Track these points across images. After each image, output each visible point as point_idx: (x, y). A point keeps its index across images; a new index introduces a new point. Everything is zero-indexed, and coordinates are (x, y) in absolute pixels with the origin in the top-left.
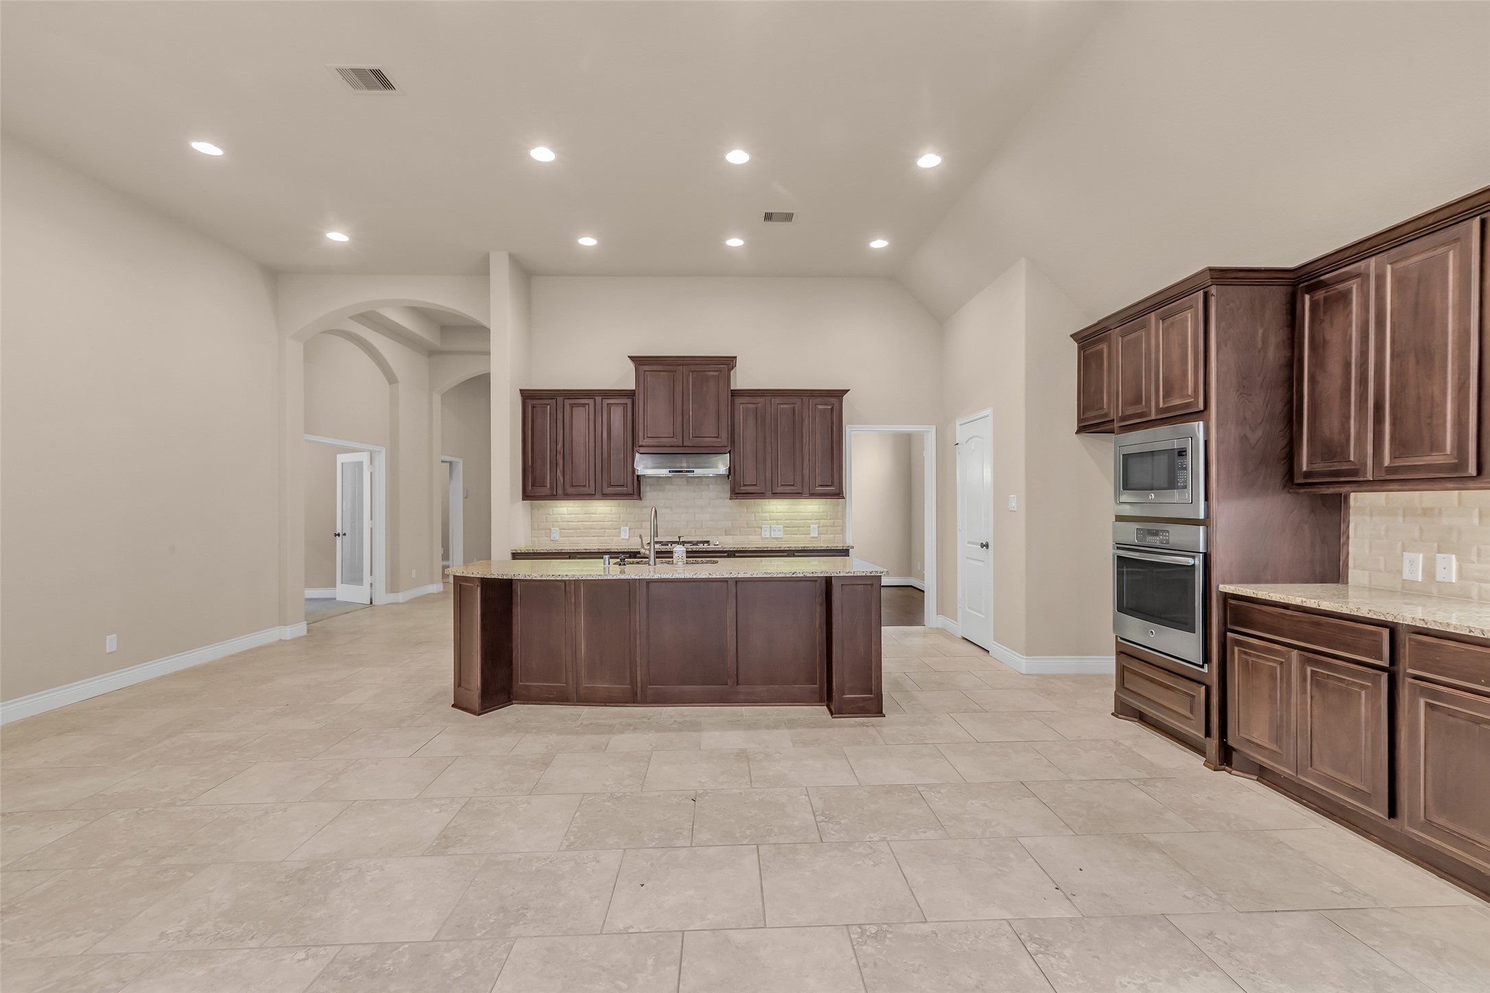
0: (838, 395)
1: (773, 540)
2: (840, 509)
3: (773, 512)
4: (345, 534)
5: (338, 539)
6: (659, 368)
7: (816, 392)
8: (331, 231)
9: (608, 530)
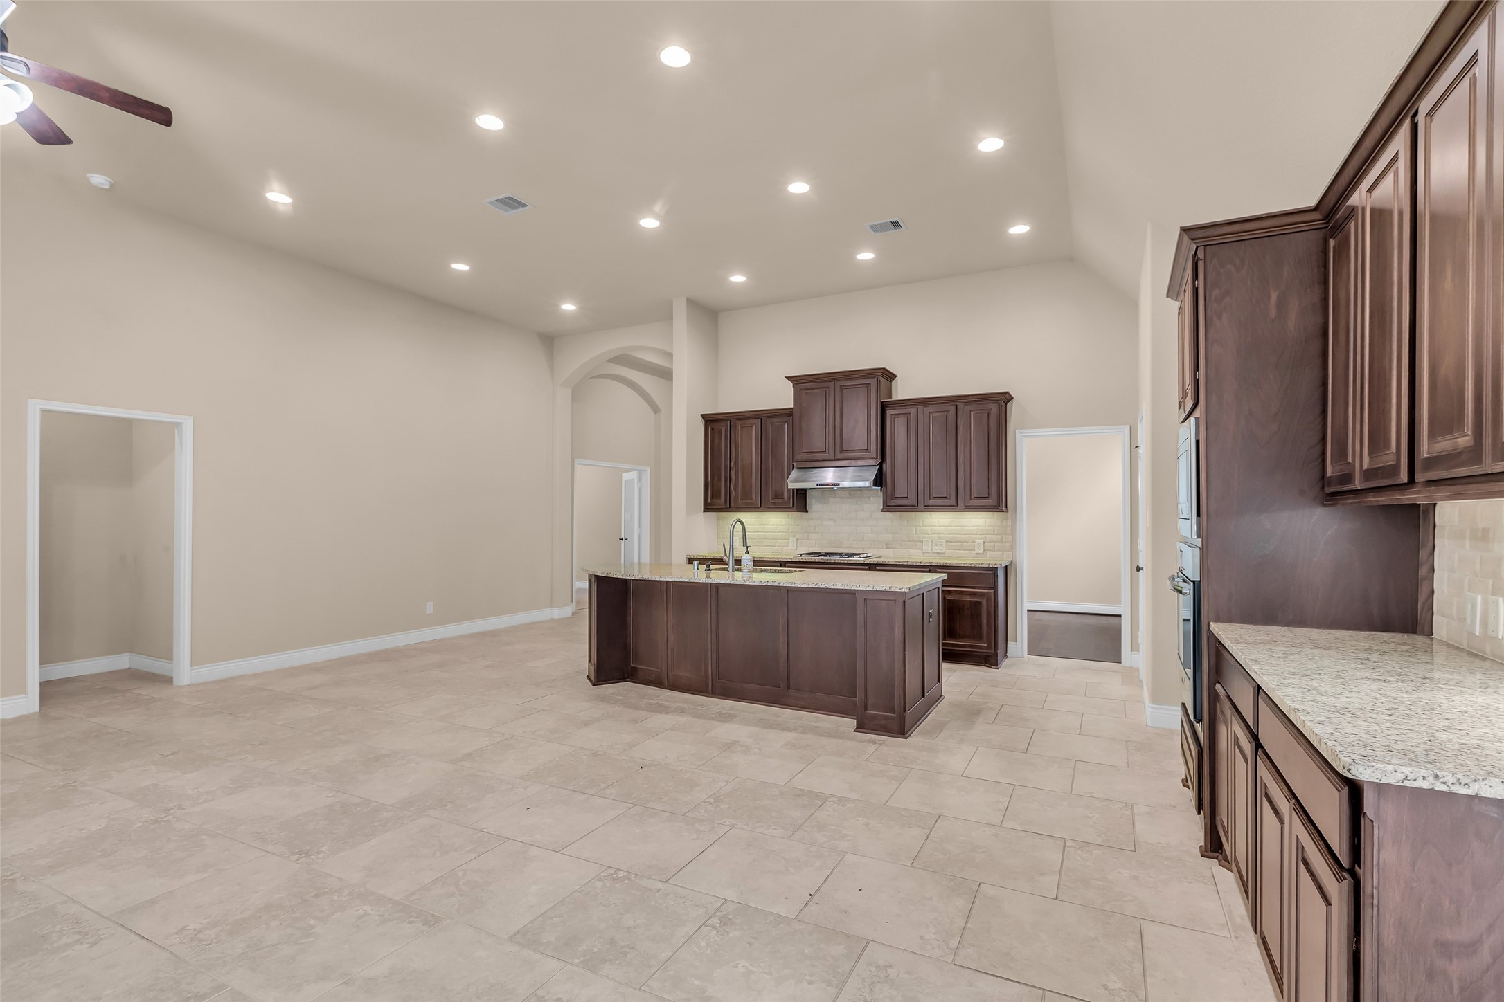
0: (1003, 399)
1: (936, 555)
2: (1009, 523)
3: (935, 526)
4: (627, 539)
5: (622, 542)
6: (813, 385)
7: (970, 397)
8: (566, 303)
9: (778, 541)
